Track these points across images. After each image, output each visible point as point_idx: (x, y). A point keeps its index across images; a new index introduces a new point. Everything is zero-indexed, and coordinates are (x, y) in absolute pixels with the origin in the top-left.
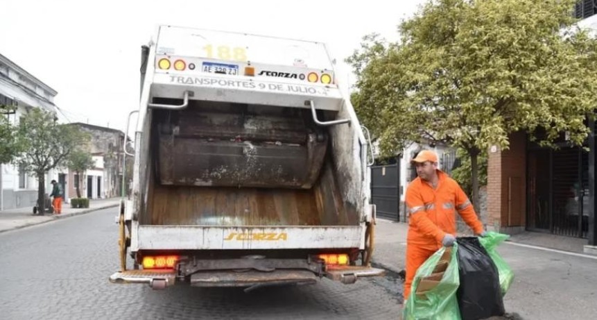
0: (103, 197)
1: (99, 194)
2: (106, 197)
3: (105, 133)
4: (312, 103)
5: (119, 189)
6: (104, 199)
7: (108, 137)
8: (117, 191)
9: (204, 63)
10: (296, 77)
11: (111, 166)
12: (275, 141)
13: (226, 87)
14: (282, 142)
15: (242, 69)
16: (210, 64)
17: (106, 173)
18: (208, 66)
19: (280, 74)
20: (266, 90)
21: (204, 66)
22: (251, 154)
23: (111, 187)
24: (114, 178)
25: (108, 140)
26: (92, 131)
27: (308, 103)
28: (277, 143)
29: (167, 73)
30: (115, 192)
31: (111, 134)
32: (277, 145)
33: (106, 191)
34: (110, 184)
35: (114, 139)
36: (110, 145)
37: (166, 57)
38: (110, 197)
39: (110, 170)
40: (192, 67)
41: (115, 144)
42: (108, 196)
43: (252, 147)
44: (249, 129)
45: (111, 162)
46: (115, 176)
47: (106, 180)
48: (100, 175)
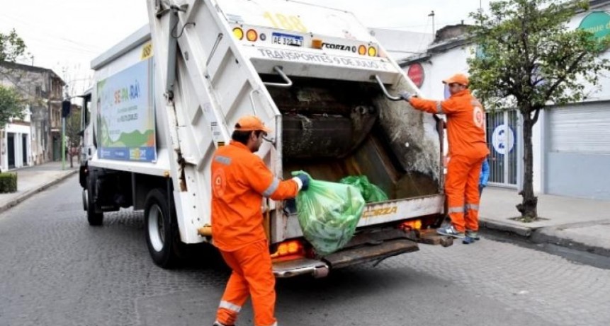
0: (30, 163)
1: (25, 160)
2: (35, 163)
3: (28, 73)
4: (377, 77)
5: (51, 150)
6: (32, 167)
7: (34, 79)
8: (49, 153)
9: (274, 34)
10: (349, 50)
11: (41, 118)
12: (322, 113)
13: (310, 62)
14: (328, 114)
15: (307, 41)
16: (279, 35)
17: (34, 129)
18: (277, 37)
19: (336, 47)
20: (342, 65)
21: (274, 37)
22: (307, 128)
23: (41, 149)
24: (44, 135)
25: (33, 83)
26: (10, 70)
27: (373, 77)
28: (324, 115)
29: (253, 45)
30: (46, 155)
31: (37, 75)
32: (325, 117)
33: (34, 155)
34: (40, 145)
35: (42, 81)
36: (38, 89)
37: (239, 26)
38: (41, 163)
39: (40, 125)
40: (263, 37)
41: (44, 89)
42: (38, 162)
43: (308, 120)
44: (303, 102)
45: (41, 113)
46: (45, 133)
47: (34, 139)
48: (25, 132)
